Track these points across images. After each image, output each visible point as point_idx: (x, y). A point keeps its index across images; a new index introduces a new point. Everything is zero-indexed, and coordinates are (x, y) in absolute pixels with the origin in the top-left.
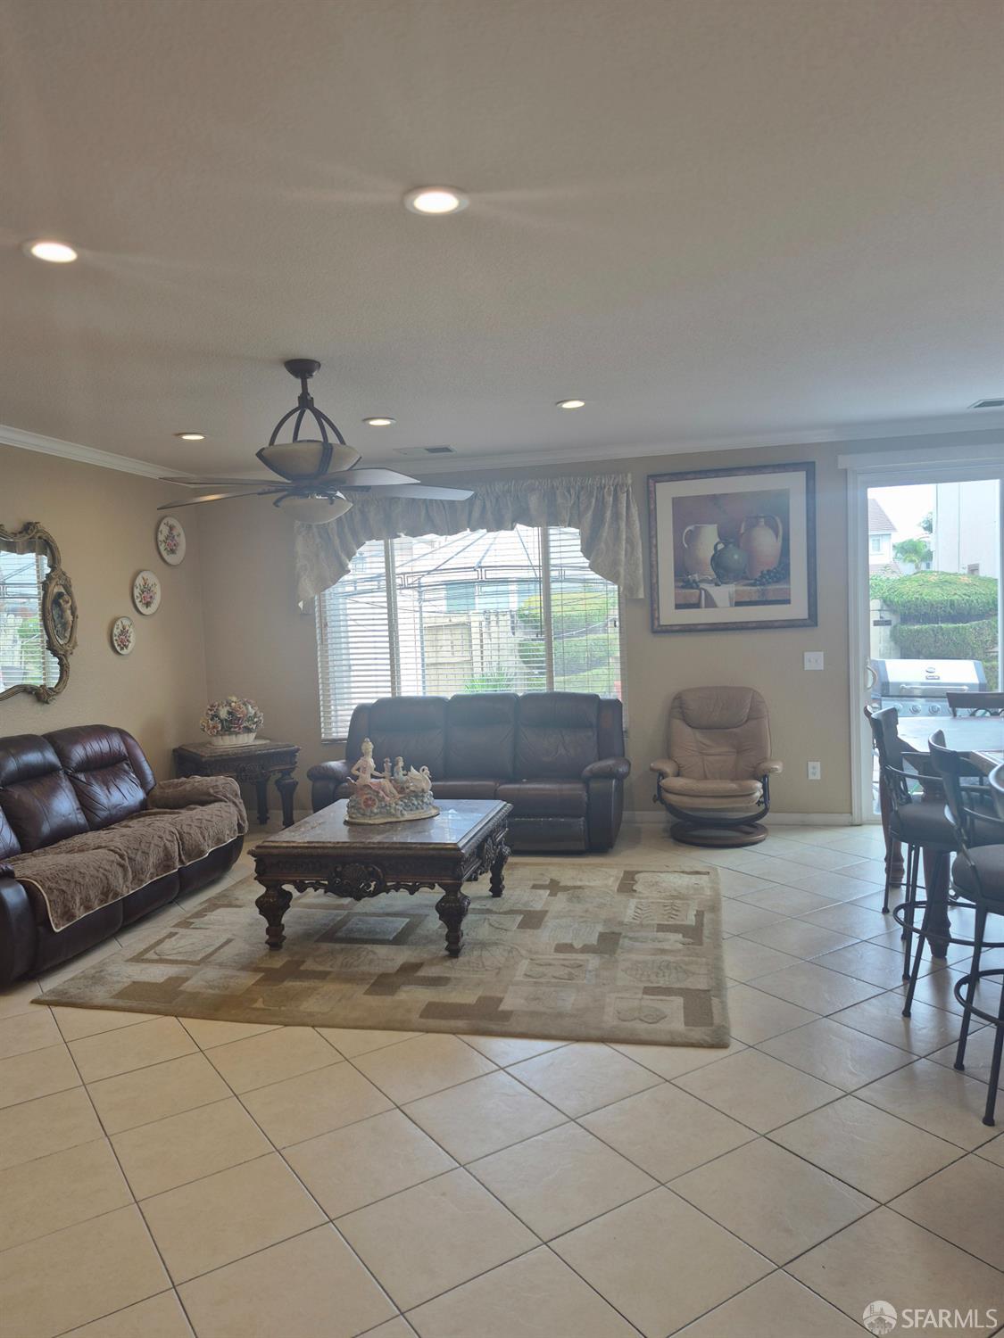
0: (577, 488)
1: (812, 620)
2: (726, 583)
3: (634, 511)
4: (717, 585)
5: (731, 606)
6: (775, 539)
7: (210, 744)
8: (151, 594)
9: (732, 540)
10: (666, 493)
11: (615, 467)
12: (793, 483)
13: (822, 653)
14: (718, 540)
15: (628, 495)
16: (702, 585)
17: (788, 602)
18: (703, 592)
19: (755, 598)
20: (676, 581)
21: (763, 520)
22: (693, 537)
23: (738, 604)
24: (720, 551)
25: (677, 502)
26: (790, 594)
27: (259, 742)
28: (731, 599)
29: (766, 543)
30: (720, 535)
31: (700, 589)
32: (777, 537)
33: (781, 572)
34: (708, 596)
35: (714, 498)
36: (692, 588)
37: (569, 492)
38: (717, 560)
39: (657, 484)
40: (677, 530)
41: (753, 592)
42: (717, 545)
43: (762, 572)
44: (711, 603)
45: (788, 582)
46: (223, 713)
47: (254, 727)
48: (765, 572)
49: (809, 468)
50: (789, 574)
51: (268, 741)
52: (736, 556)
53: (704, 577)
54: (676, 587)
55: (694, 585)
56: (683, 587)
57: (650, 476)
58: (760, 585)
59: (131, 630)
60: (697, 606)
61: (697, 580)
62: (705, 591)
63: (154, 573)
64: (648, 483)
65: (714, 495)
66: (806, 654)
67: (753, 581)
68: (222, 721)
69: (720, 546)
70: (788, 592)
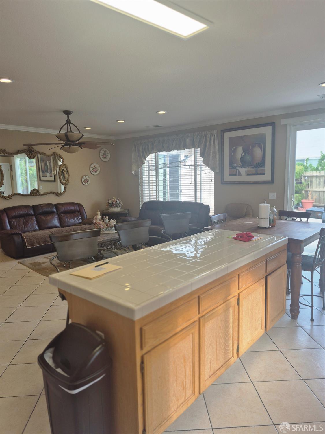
0: (200, 135)
1: (272, 181)
2: (245, 167)
3: (216, 143)
4: (242, 168)
5: (246, 175)
6: (260, 151)
7: (109, 210)
8: (96, 169)
9: (247, 152)
10: (227, 136)
11: (211, 128)
12: (268, 130)
13: (275, 193)
14: (243, 152)
15: (214, 137)
16: (238, 168)
17: (264, 174)
18: (237, 170)
19: (254, 173)
20: (229, 166)
21: (257, 144)
22: (235, 151)
23: (248, 175)
24: (243, 156)
25: (231, 139)
26: (265, 171)
27: (121, 210)
28: (246, 173)
29: (258, 152)
30: (243, 150)
31: (237, 169)
32: (261, 151)
33: (262, 164)
34: (239, 172)
35: (242, 137)
36: (234, 169)
37: (198, 137)
38: (242, 159)
39: (224, 133)
40: (230, 148)
41: (253, 170)
42: (242, 154)
43: (256, 163)
44: (240, 174)
45: (265, 167)
46: (110, 202)
47: (119, 206)
48: (257, 163)
49: (273, 124)
50: (265, 164)
51: (123, 210)
52: (248, 158)
53: (238, 165)
54: (229, 168)
55: (235, 168)
56: (231, 169)
57: (222, 131)
58: (256, 168)
59: (88, 179)
60: (235, 175)
61: (236, 166)
62: (238, 170)
63: (98, 164)
64: (221, 132)
65: (242, 136)
66: (270, 193)
67: (253, 167)
68: (110, 204)
69: (243, 154)
70: (264, 170)
